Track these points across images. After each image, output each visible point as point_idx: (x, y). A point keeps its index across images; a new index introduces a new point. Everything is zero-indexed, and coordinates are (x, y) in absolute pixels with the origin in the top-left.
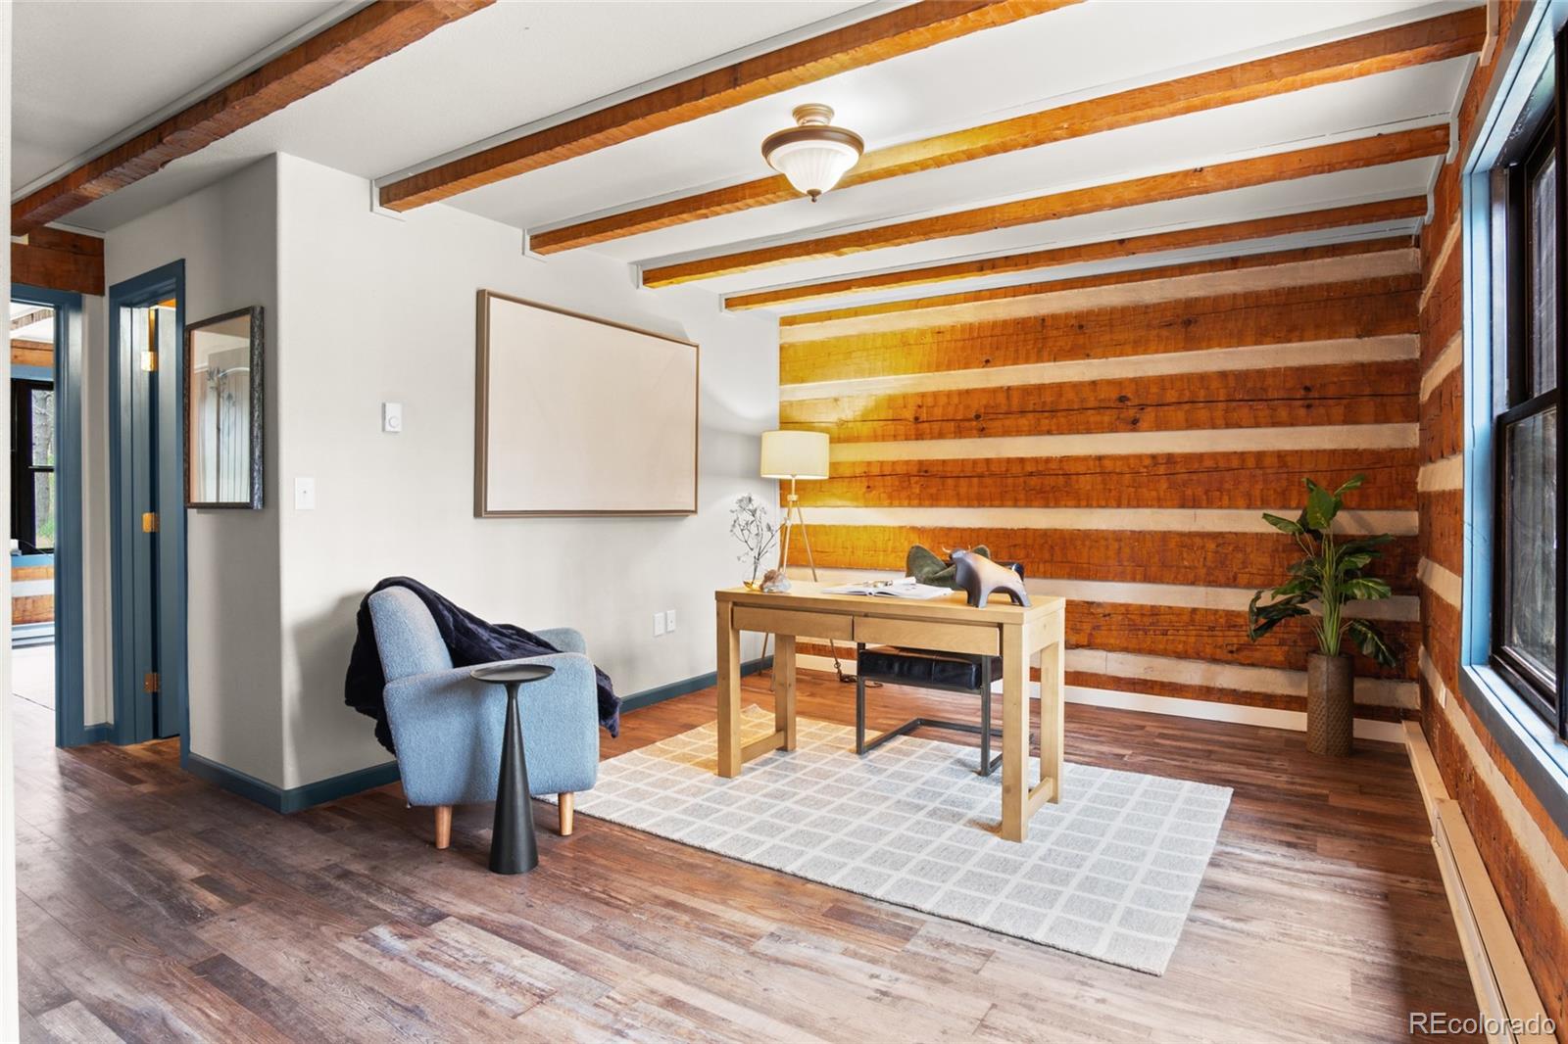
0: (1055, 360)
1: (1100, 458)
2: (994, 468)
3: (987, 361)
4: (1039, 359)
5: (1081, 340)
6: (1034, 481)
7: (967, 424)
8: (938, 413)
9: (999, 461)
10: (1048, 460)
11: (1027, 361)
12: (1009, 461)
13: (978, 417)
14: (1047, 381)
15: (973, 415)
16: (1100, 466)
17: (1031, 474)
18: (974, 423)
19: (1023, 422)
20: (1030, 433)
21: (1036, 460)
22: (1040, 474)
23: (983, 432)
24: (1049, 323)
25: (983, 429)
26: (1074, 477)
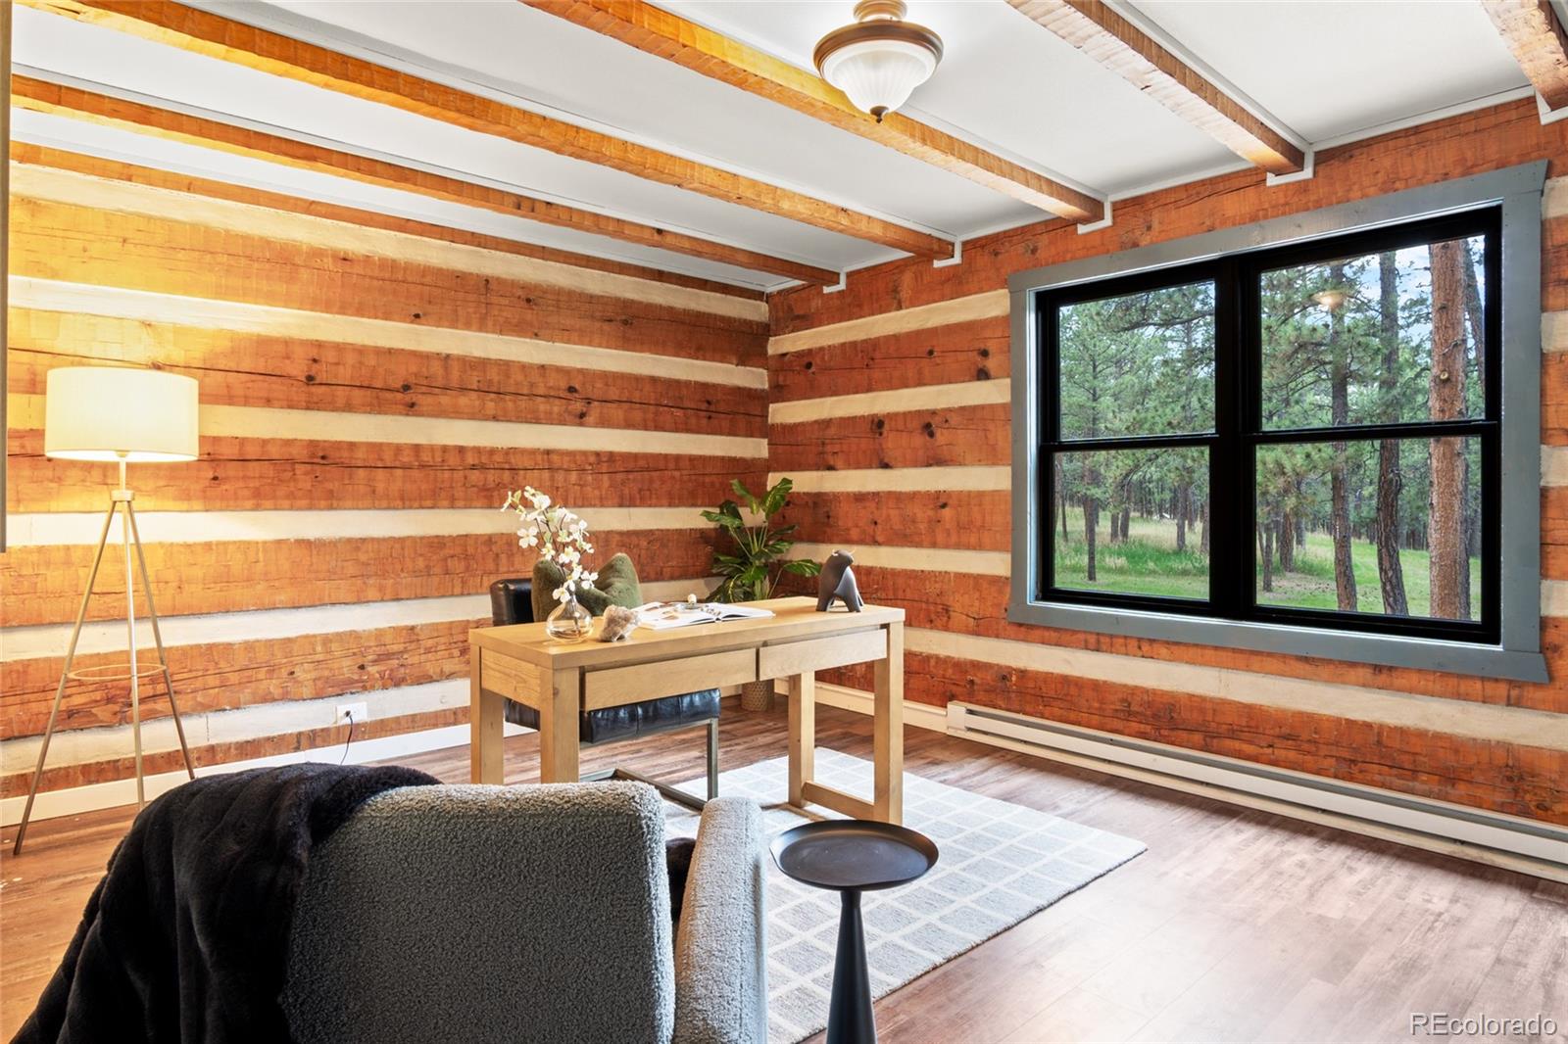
0: (501, 333)
1: (548, 452)
2: (426, 457)
3: (417, 316)
4: (482, 327)
5: (529, 316)
6: (475, 476)
7: (388, 395)
8: (345, 374)
9: (432, 448)
10: (492, 451)
11: (468, 326)
12: (445, 449)
13: (406, 388)
14: (493, 356)
15: (399, 385)
16: (549, 461)
17: (473, 467)
18: (399, 396)
19: (464, 401)
20: (472, 417)
21: (478, 450)
22: (483, 468)
23: (411, 408)
24: (493, 286)
25: (412, 405)
26: (522, 472)
